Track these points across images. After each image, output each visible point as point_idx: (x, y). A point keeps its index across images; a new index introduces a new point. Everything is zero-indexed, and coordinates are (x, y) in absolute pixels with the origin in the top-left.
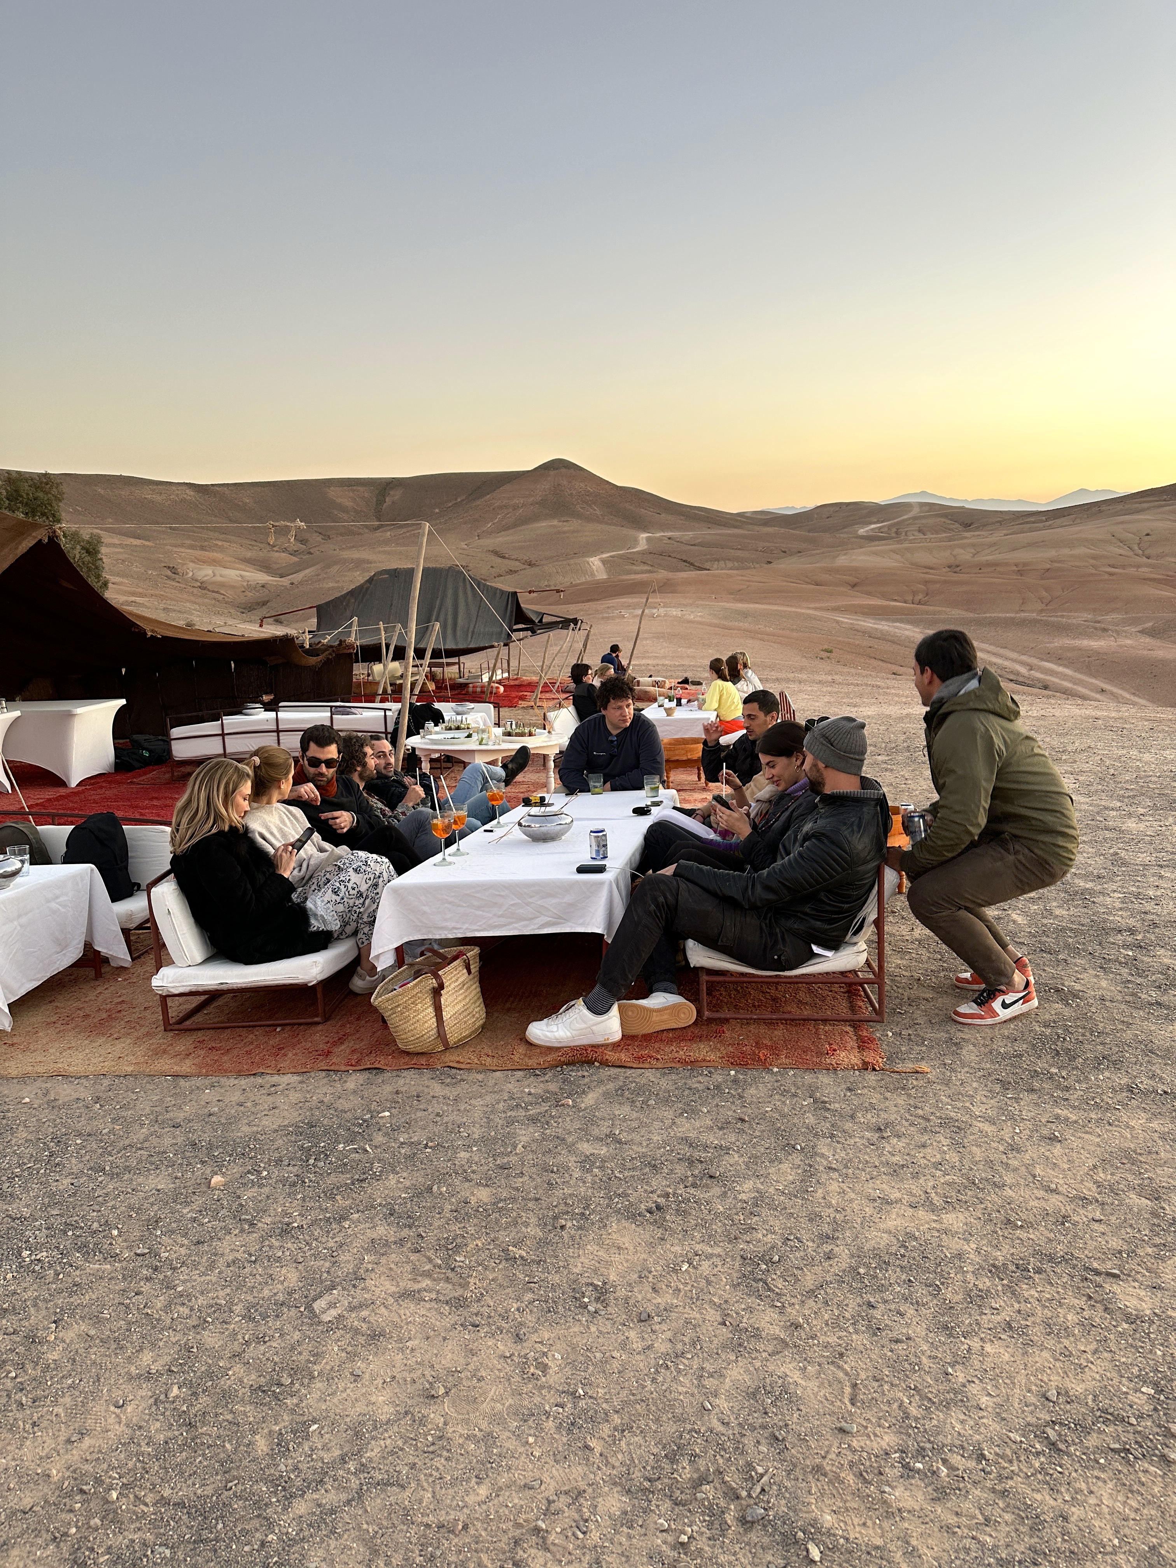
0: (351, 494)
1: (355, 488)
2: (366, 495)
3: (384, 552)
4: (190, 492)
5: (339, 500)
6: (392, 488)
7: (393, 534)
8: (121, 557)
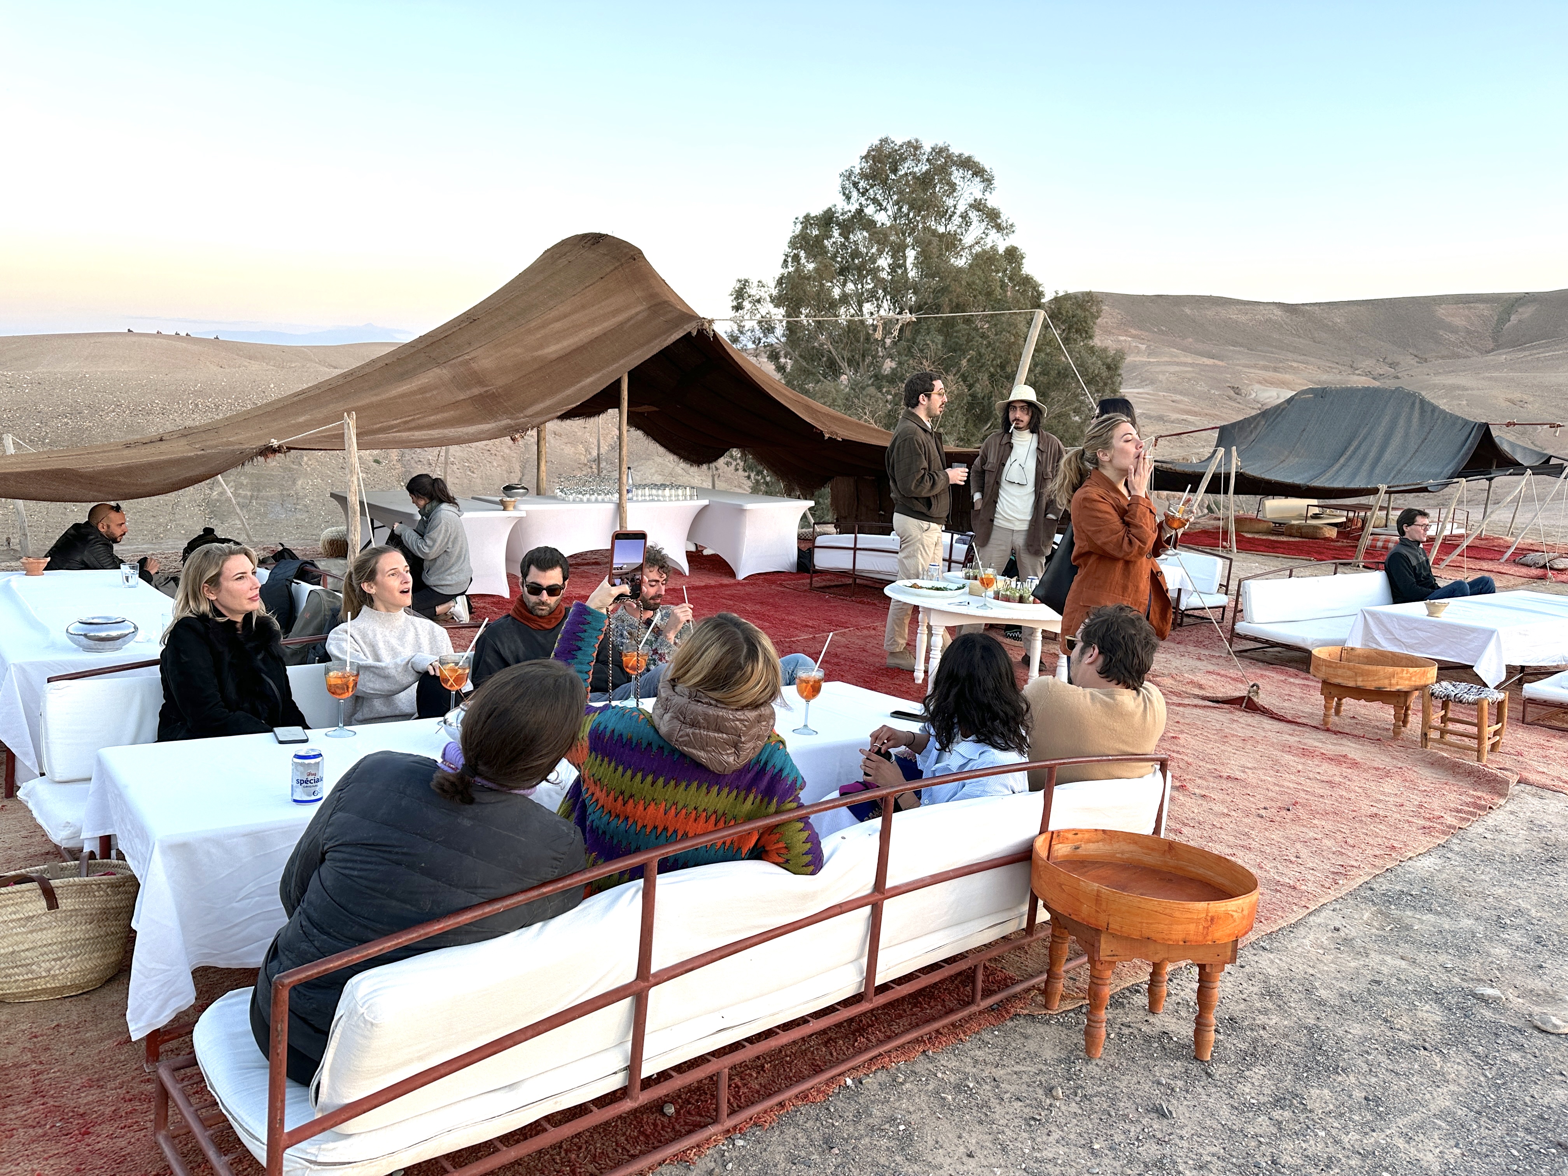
0: (1467, 312)
1: (1472, 305)
2: (1486, 313)
3: (1490, 379)
4: (1278, 312)
5: (1448, 319)
6: (1522, 305)
7: (1509, 358)
8: (1189, 376)
